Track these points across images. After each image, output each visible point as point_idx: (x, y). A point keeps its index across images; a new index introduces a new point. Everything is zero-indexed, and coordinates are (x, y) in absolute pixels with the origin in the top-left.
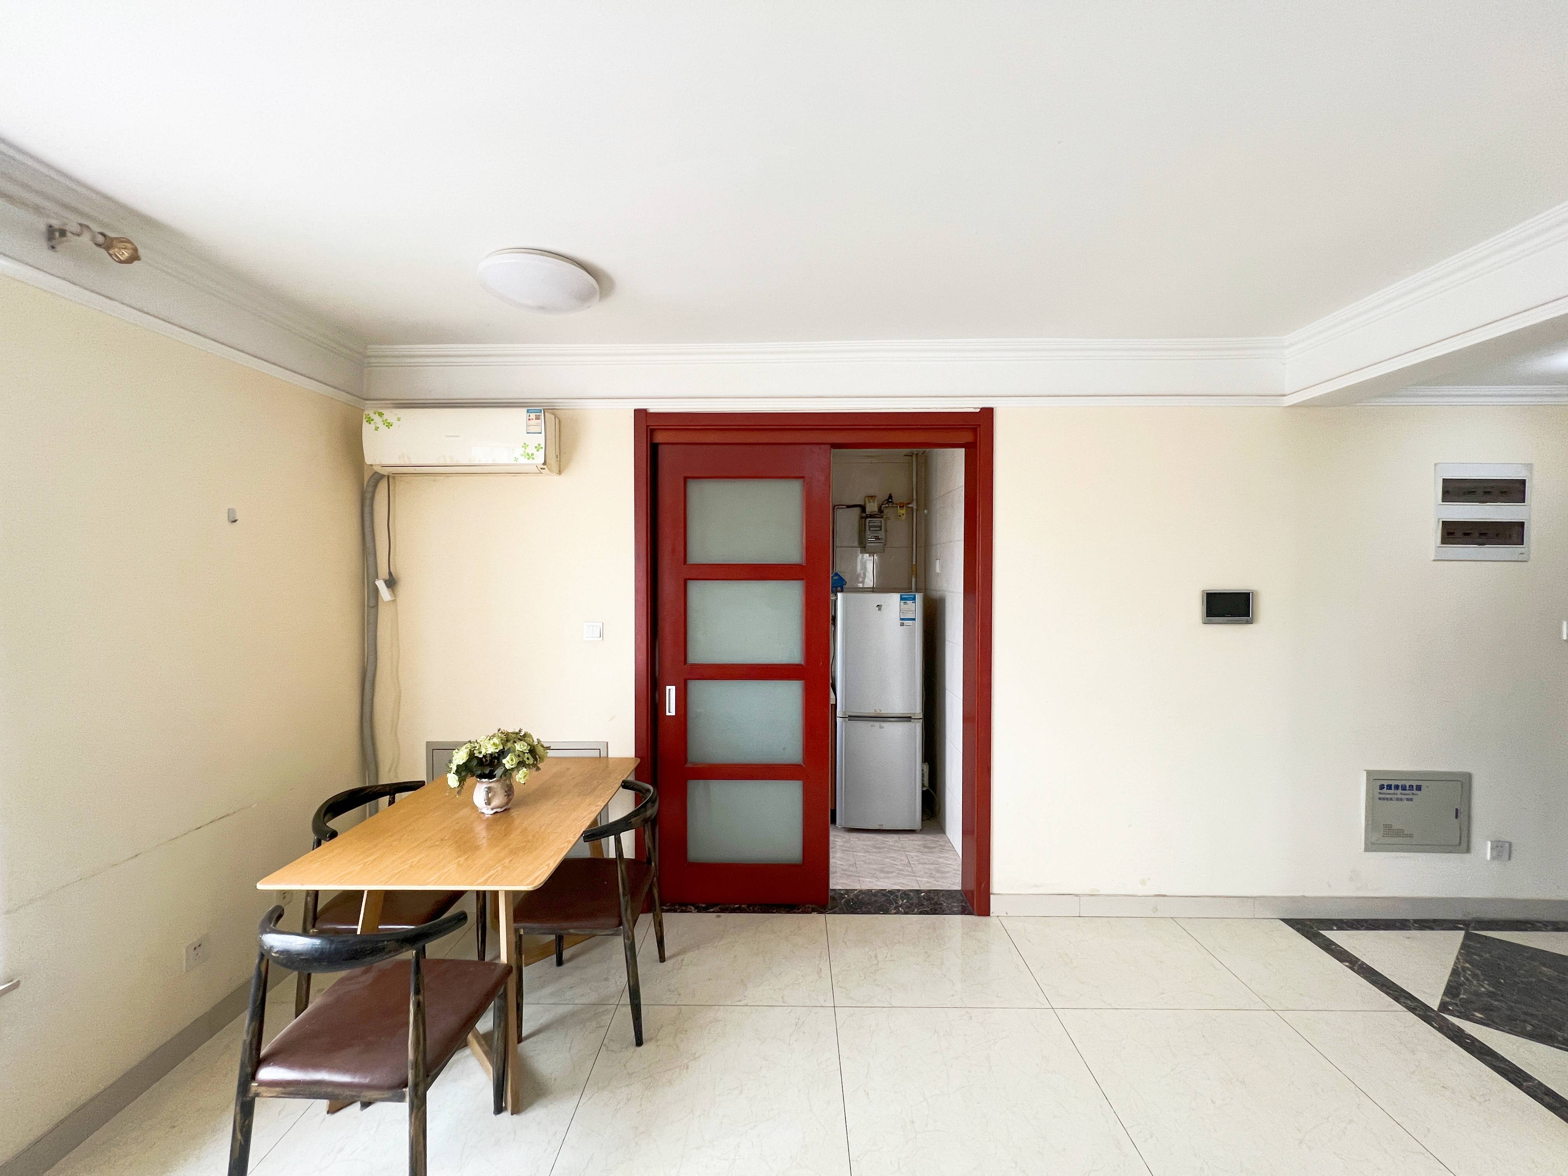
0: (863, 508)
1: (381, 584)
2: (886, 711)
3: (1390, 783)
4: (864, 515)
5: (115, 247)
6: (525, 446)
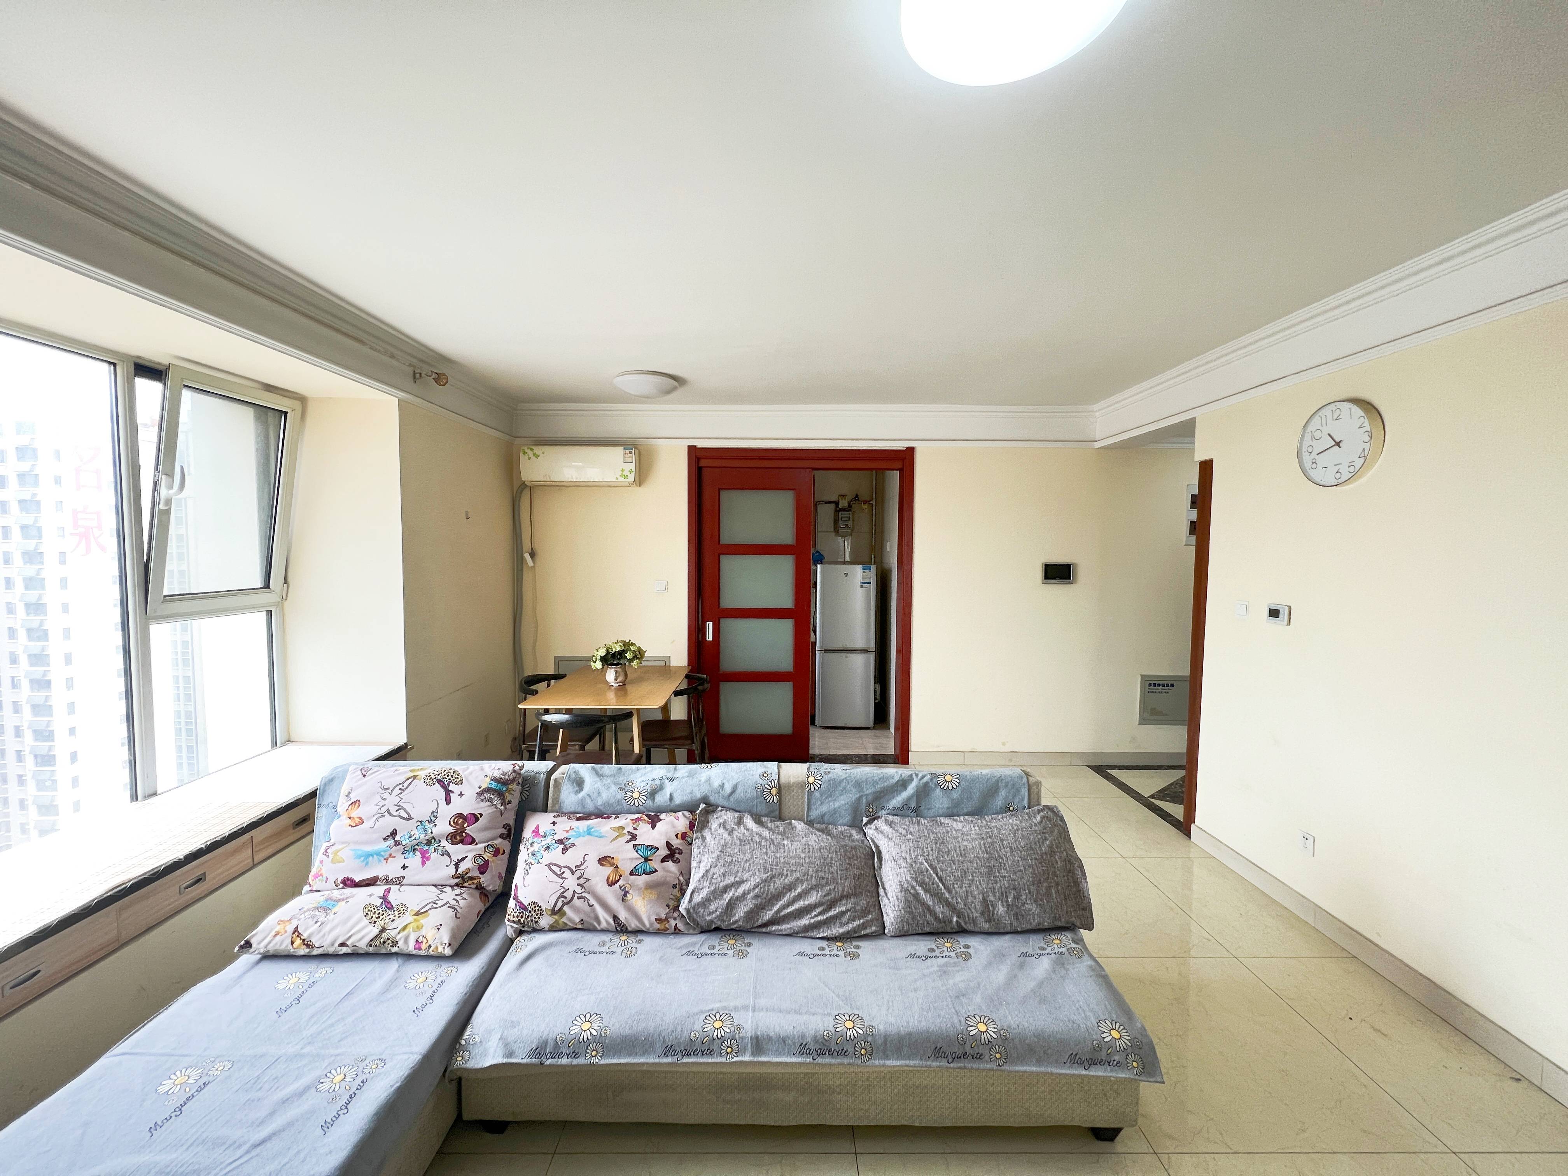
0: (837, 503)
1: (527, 556)
2: (850, 646)
3: (1154, 682)
4: (838, 510)
5: (440, 379)
6: (623, 470)
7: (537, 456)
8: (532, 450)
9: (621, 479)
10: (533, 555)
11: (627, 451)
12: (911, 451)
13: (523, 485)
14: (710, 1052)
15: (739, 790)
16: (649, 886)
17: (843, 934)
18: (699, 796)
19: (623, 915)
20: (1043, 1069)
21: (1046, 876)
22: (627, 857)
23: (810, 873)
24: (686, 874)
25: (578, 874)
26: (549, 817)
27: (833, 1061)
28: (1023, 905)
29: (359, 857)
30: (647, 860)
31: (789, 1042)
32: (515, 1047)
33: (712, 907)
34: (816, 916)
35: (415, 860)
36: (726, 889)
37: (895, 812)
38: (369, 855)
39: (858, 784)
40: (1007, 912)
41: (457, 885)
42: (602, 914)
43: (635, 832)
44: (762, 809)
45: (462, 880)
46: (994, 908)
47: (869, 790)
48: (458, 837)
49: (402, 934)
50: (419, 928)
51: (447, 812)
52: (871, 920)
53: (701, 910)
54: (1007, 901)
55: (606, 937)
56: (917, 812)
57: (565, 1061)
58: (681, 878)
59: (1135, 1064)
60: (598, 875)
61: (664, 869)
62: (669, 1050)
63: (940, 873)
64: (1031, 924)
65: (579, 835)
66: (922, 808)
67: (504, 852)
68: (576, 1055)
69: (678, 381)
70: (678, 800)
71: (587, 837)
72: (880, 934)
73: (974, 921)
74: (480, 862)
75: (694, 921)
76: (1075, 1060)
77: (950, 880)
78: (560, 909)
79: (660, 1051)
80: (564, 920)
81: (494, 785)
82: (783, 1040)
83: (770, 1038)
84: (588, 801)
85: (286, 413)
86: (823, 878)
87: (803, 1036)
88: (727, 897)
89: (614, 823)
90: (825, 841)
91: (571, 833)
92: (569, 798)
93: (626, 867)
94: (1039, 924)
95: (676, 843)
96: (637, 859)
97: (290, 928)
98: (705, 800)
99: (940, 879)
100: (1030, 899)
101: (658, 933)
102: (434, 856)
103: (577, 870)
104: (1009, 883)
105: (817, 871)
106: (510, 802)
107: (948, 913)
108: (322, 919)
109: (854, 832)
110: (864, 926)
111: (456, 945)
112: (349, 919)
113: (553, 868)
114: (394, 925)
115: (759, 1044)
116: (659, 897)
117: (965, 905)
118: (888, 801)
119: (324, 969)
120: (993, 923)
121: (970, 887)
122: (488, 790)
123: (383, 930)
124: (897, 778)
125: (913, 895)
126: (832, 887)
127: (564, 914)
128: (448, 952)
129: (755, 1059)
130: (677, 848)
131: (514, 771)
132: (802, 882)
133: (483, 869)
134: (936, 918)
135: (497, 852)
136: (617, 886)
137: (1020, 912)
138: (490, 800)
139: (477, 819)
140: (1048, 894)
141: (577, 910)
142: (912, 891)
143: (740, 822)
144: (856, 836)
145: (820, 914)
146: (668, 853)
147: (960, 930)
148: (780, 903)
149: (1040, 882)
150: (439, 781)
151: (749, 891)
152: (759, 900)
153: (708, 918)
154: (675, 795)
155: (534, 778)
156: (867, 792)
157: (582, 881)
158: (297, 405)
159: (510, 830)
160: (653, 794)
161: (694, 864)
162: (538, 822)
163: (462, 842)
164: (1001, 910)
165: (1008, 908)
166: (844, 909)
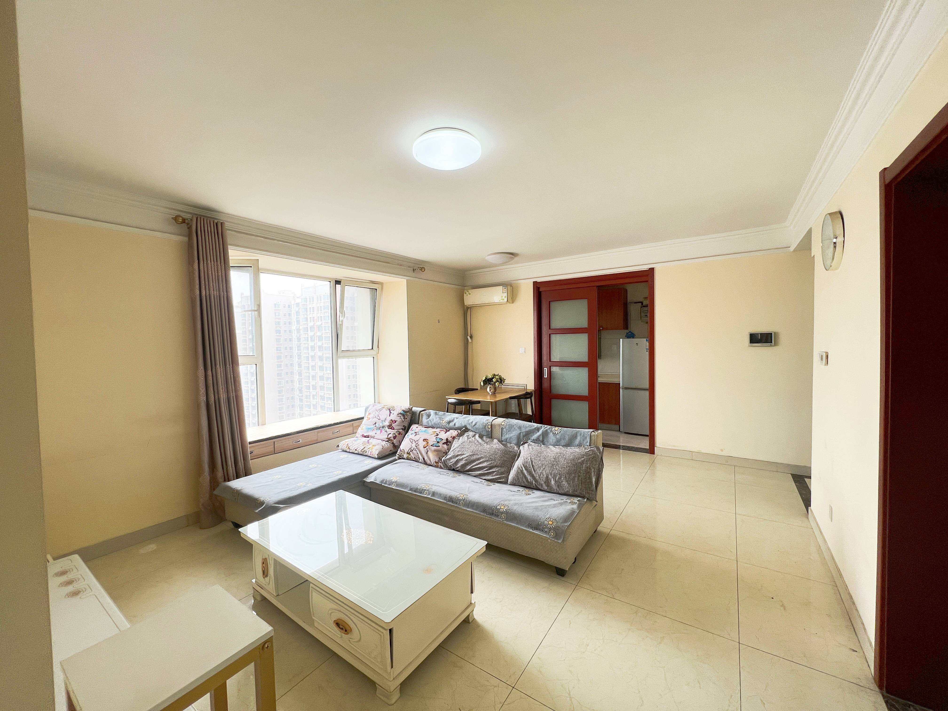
0: (642, 303)
1: (469, 337)
4: (642, 306)
5: (422, 269)
6: (502, 297)
7: (470, 294)
8: (468, 291)
9: (501, 301)
10: (471, 337)
11: (504, 288)
12: (652, 270)
13: (468, 308)
14: (421, 493)
15: (478, 424)
16: (435, 451)
17: (491, 479)
18: (464, 425)
19: (426, 458)
20: (517, 526)
21: (575, 472)
22: (432, 440)
23: (487, 456)
24: (449, 449)
25: (416, 443)
26: (417, 425)
27: (452, 504)
28: (562, 482)
29: (367, 428)
30: (438, 442)
31: (442, 495)
32: (377, 479)
33: (451, 461)
34: (484, 471)
35: (379, 431)
36: (457, 456)
37: (535, 441)
38: (369, 429)
39: (520, 428)
40: (555, 484)
41: (387, 441)
42: (421, 457)
43: (439, 434)
44: (484, 433)
45: (389, 440)
46: (551, 482)
47: (524, 430)
48: (390, 427)
49: (368, 450)
50: (372, 449)
51: (389, 419)
52: (504, 477)
53: (448, 461)
54: (556, 479)
55: (420, 464)
56: (543, 442)
57: (386, 485)
58: (447, 451)
59: (552, 534)
60: (422, 444)
61: (443, 447)
62: (411, 489)
63: (534, 464)
64: (564, 491)
65: (422, 431)
66: (545, 441)
67: (402, 434)
68: (390, 485)
69: (513, 255)
70: (456, 426)
71: (424, 433)
72: (506, 483)
73: (542, 485)
74: (394, 435)
75: (446, 464)
76: (530, 526)
77: (536, 468)
78: (409, 453)
79: (409, 489)
80: (410, 456)
81: (402, 412)
82: (440, 495)
83: (437, 493)
84: (430, 422)
85: (376, 289)
86: (491, 458)
87: (446, 495)
88: (457, 458)
89: (435, 430)
90: (501, 447)
91: (420, 431)
92: (424, 420)
93: (431, 443)
94: (568, 491)
95: (450, 439)
96: (435, 442)
97: (347, 444)
98: (465, 426)
99: (533, 466)
100: (565, 480)
101: (436, 467)
102: (383, 431)
103: (416, 442)
104: (558, 472)
105: (490, 456)
106: (406, 419)
107: (532, 479)
108: (354, 443)
109: (515, 447)
110: (500, 478)
111: (380, 455)
112: (359, 443)
113: (411, 440)
114: (367, 447)
115: (434, 494)
116: (438, 455)
117: (539, 478)
118: (532, 436)
119: (351, 456)
120: (549, 487)
121: (543, 471)
122: (400, 413)
123: (364, 448)
124: (535, 427)
125: (521, 471)
126: (493, 462)
127: (410, 454)
128: (376, 457)
129: (431, 498)
130: (450, 441)
131: (409, 409)
132: (483, 458)
133: (395, 438)
134: (527, 481)
135: (400, 434)
136: (426, 448)
137: (561, 485)
138: (400, 417)
139: (396, 422)
140: (574, 479)
141: (413, 454)
142: (521, 469)
143: (474, 436)
144: (516, 448)
145: (486, 470)
146: (446, 442)
147: (536, 488)
148: (474, 464)
149: (571, 474)
150: (389, 409)
151: (465, 458)
152: (467, 461)
153: (450, 464)
154: (456, 424)
155: (416, 412)
156: (523, 431)
157: (417, 445)
158: (380, 286)
159: (405, 428)
160: (449, 422)
161: (452, 447)
162: (414, 427)
163: (391, 428)
164: (553, 482)
165: (555, 482)
166: (494, 470)
